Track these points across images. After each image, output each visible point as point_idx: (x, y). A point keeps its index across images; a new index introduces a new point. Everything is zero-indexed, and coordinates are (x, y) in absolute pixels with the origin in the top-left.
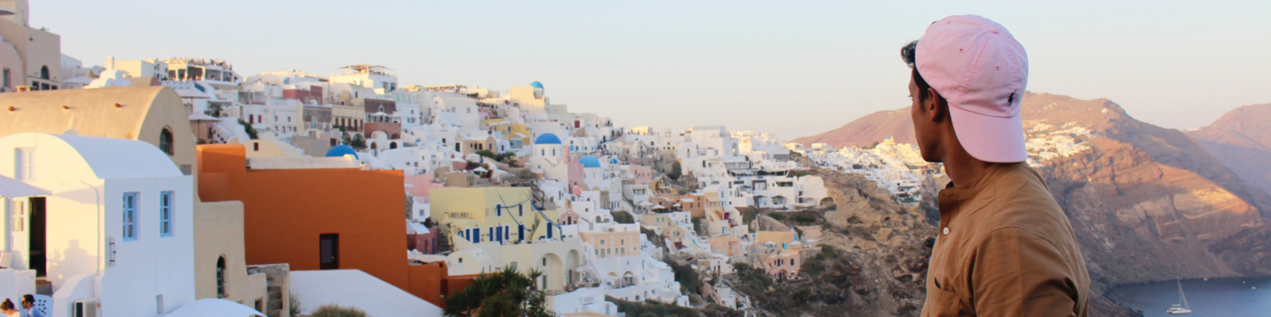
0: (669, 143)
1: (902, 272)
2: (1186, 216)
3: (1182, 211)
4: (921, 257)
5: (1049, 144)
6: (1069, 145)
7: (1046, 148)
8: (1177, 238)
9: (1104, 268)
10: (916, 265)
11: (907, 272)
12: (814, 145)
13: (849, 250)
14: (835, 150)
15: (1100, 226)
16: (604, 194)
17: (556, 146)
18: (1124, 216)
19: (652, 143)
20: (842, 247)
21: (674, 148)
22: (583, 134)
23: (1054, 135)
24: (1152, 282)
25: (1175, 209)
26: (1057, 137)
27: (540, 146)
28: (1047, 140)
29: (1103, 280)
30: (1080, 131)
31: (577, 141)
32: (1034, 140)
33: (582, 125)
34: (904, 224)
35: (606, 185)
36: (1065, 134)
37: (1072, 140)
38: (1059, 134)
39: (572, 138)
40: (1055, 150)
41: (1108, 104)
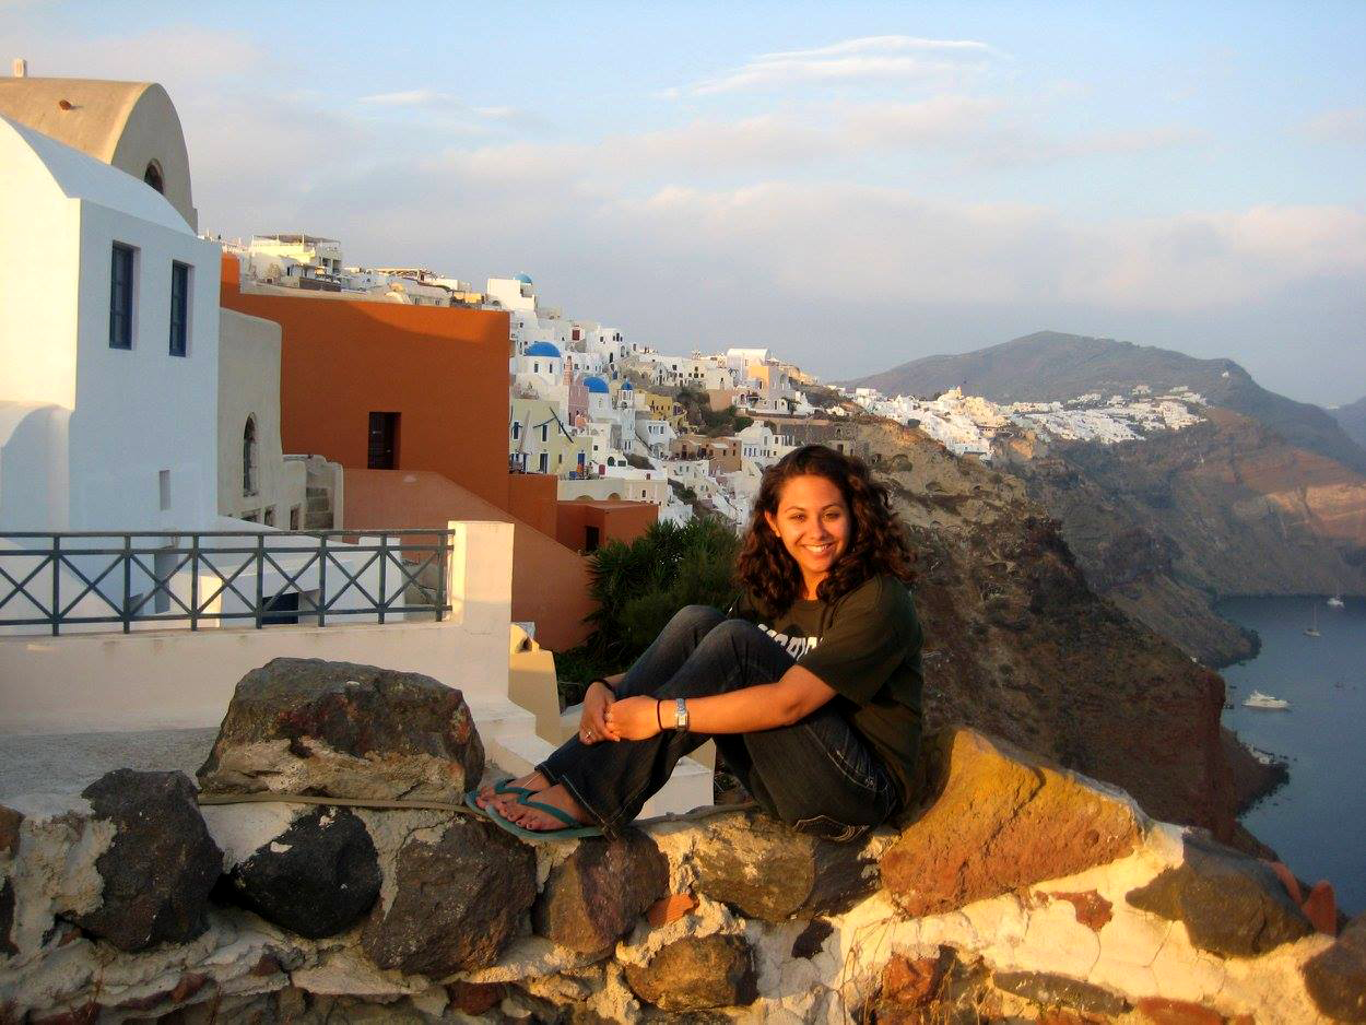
0: (696, 369)
1: (995, 559)
2: (1320, 516)
3: (1315, 509)
4: (1019, 541)
5: (1155, 412)
6: (1181, 414)
7: (1152, 417)
8: (1306, 543)
9: (1210, 573)
10: (1012, 552)
11: (999, 559)
12: (860, 391)
13: (927, 526)
14: (886, 399)
15: (1211, 522)
16: (616, 429)
17: (555, 360)
18: (1242, 511)
19: (675, 367)
20: (918, 522)
21: (702, 375)
22: (582, 349)
23: (1162, 401)
24: (1270, 596)
25: (1307, 507)
26: (1166, 403)
27: (532, 360)
28: (1153, 406)
29: (1210, 590)
30: (1195, 398)
31: (576, 358)
32: (1136, 405)
33: (582, 337)
34: (999, 497)
35: (617, 418)
36: (1175, 401)
37: (1184, 410)
38: (1169, 400)
39: (570, 354)
40: (1162, 420)
41: (1230, 366)
